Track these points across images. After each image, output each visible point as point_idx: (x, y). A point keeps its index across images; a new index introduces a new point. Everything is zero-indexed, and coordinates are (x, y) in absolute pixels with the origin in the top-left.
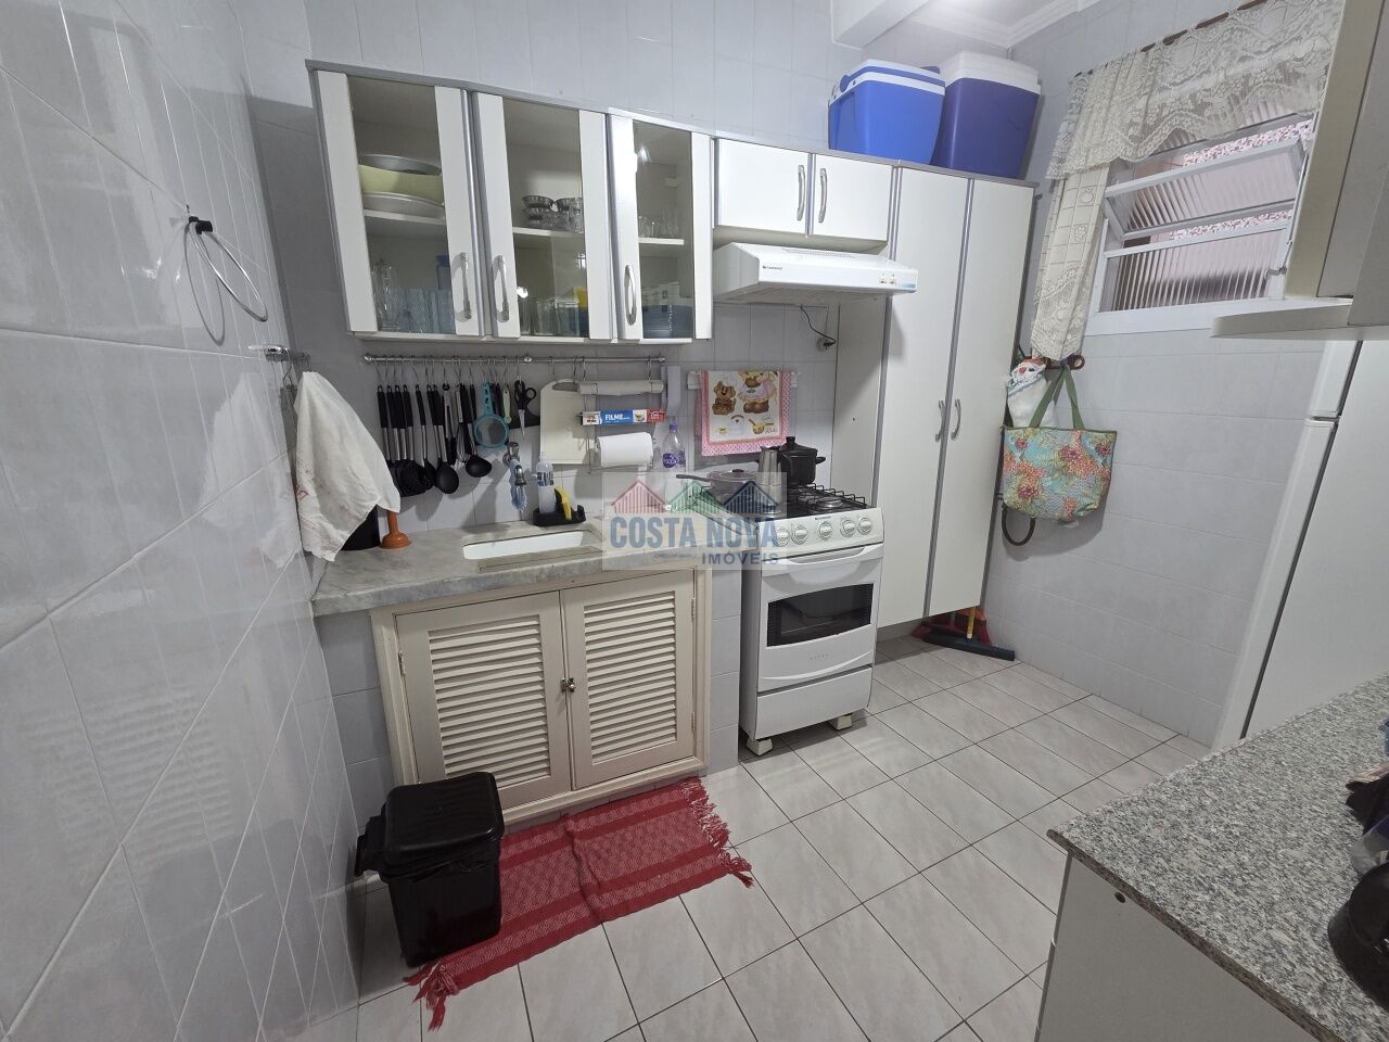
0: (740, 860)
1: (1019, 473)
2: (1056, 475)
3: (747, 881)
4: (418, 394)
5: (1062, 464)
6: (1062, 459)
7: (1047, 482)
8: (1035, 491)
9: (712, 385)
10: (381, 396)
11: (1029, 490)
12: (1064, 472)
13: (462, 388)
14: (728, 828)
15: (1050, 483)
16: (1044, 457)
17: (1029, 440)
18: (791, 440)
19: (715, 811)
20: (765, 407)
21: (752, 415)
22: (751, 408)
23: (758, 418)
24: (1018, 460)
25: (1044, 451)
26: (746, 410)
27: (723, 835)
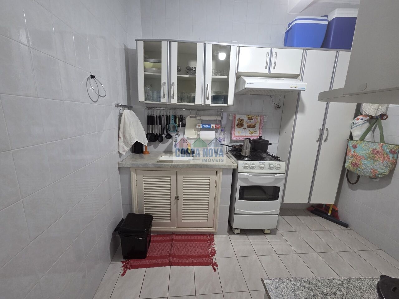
0: (215, 263)
1: (352, 157)
2: (369, 160)
3: (215, 270)
4: (157, 117)
5: (372, 155)
6: (372, 154)
7: (364, 162)
8: (358, 165)
9: (237, 118)
10: (148, 117)
11: (356, 164)
12: (372, 158)
13: (167, 116)
14: (216, 252)
15: (366, 162)
16: (364, 152)
17: (358, 145)
18: (260, 137)
19: (214, 246)
20: (254, 126)
21: (249, 129)
22: (249, 126)
23: (251, 130)
24: (352, 152)
25: (365, 150)
26: (247, 127)
27: (213, 254)
